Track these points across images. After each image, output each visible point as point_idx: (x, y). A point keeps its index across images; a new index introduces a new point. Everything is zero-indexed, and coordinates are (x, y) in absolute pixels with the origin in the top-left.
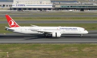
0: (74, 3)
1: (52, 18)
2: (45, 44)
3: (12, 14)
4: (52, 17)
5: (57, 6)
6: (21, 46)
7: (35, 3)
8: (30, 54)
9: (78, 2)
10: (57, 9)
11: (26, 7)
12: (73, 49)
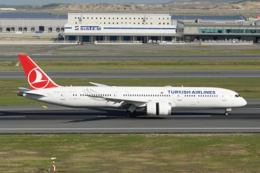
0: (236, 21)
1: (174, 64)
2: (157, 135)
3: (64, 51)
4: (175, 62)
5: (188, 31)
6: (92, 142)
7: (128, 20)
8: (114, 162)
9: (245, 19)
10: (188, 38)
11: (103, 32)
12: (236, 149)
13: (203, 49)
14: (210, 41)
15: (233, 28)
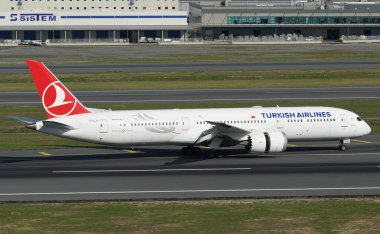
1: (186, 79)
2: (157, 202)
5: (208, 21)
7: (104, 3)
10: (210, 32)
11: (60, 24)
13: (237, 51)
14: (247, 37)
15: (287, 15)
